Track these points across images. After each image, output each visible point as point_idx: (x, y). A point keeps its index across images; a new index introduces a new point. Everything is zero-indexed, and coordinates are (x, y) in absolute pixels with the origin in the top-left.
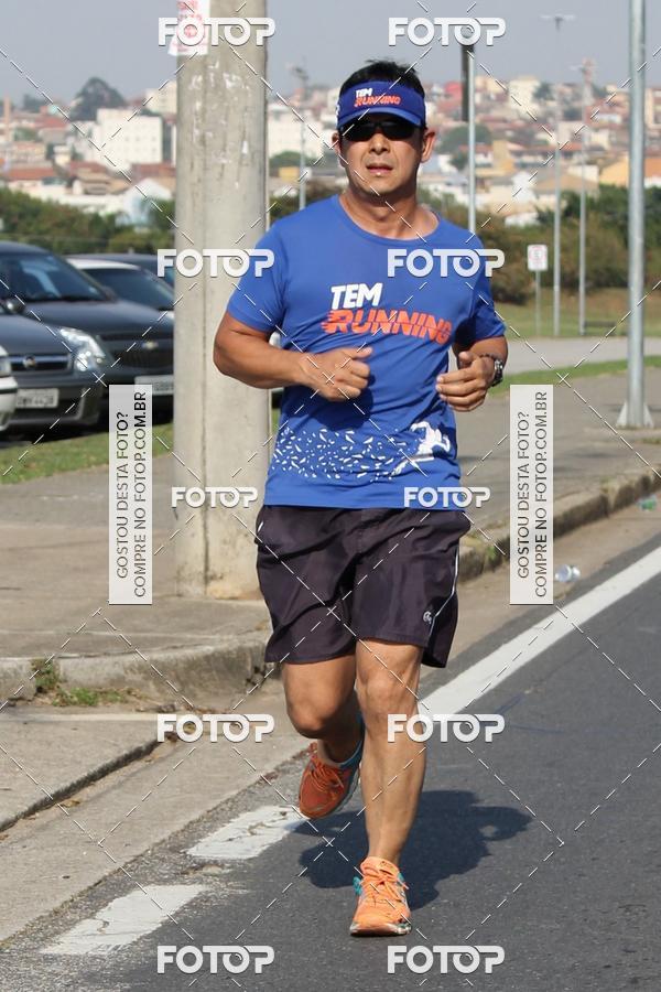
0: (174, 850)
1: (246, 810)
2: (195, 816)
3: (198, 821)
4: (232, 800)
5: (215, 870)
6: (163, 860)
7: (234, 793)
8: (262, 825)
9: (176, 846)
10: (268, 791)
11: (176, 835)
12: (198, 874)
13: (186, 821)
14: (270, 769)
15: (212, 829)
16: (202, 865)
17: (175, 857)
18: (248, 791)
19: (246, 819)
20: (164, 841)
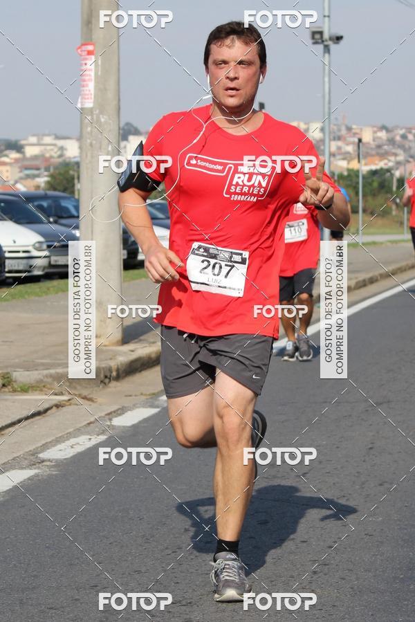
0: (33, 455)
1: (75, 437)
2: (49, 440)
3: (50, 442)
4: (69, 433)
5: (48, 463)
6: (26, 459)
7: (71, 430)
8: (78, 444)
9: (34, 453)
10: (89, 429)
11: (37, 448)
12: (40, 465)
13: (44, 442)
14: (92, 419)
15: (54, 446)
16: (43, 461)
17: (32, 457)
18: (79, 429)
19: (73, 441)
20: (30, 451)
